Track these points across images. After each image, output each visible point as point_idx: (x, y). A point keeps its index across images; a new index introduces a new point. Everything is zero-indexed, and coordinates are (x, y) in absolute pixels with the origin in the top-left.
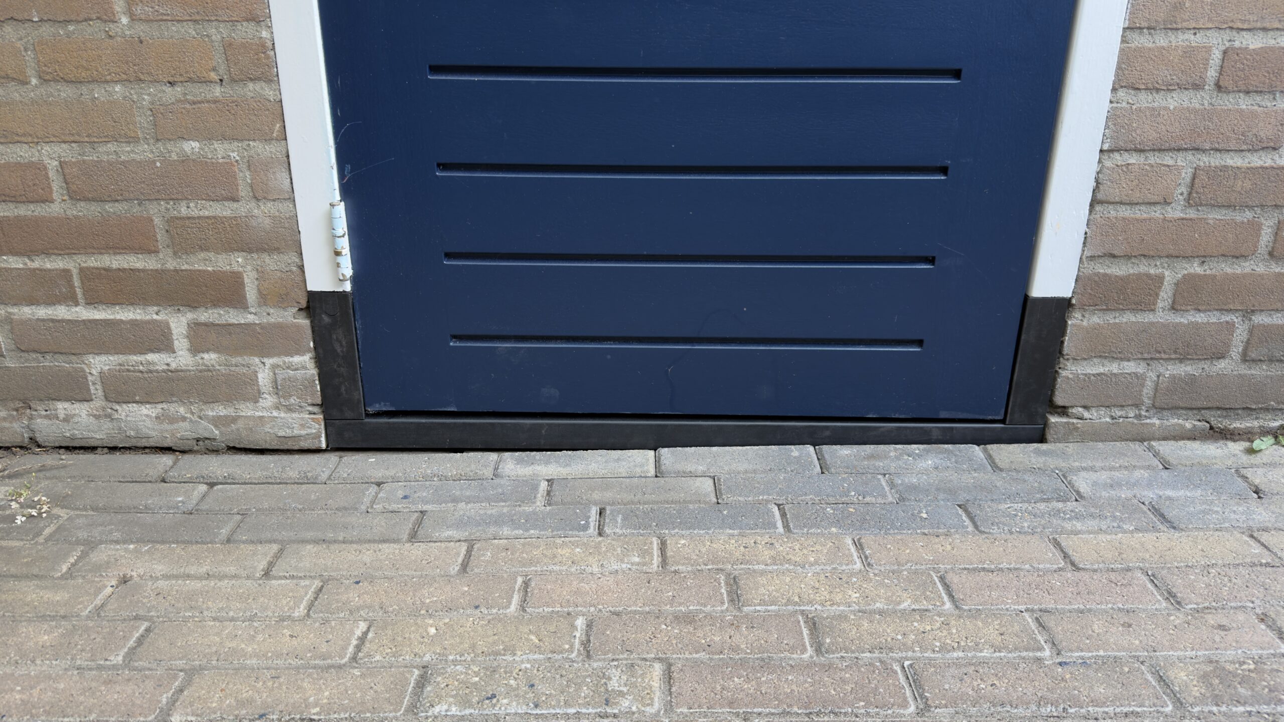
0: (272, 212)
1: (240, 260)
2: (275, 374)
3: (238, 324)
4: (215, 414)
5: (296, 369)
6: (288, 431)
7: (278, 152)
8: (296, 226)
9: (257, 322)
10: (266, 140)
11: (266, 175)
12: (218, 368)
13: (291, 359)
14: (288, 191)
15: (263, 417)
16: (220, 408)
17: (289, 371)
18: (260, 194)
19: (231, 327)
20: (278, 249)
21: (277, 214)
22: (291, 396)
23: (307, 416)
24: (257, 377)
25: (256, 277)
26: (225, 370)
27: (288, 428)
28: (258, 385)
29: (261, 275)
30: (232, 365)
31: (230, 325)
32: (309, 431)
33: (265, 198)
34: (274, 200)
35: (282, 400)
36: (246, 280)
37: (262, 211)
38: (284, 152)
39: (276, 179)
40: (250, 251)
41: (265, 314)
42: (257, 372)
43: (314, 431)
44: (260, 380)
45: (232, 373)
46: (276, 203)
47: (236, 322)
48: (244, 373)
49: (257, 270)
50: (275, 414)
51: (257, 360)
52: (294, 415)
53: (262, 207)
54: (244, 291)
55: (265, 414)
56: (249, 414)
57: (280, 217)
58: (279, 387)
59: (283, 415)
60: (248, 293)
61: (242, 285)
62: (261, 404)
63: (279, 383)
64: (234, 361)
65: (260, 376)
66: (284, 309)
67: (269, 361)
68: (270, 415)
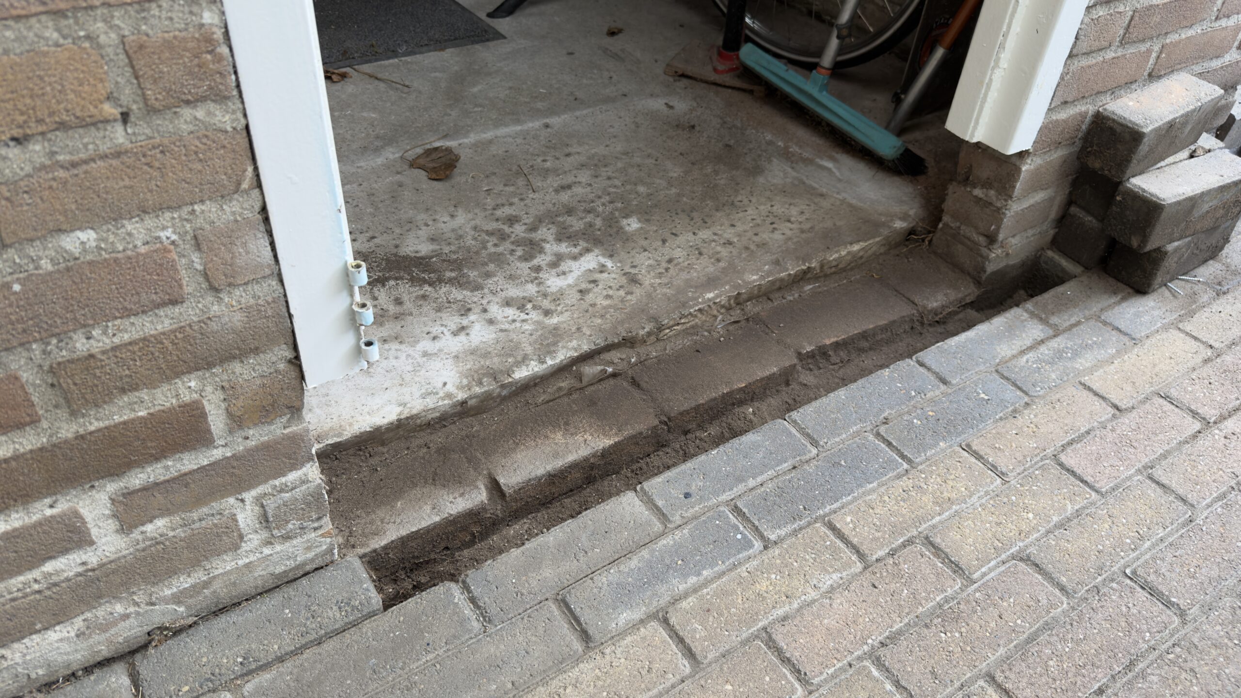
0: (243, 301)
1: (193, 384)
2: (262, 506)
3: (199, 469)
4: (175, 590)
5: (295, 488)
6: (288, 563)
7: (246, 209)
8: (284, 310)
9: (229, 454)
10: (222, 197)
11: (230, 251)
12: (171, 534)
13: (283, 480)
14: (269, 265)
15: (250, 563)
16: (181, 579)
17: (283, 495)
18: (220, 280)
19: (187, 477)
20: (257, 349)
21: (252, 301)
22: (287, 522)
23: (313, 535)
24: (237, 521)
25: (222, 397)
26: (185, 532)
27: (289, 558)
28: (239, 530)
29: (229, 391)
30: (194, 522)
31: (185, 474)
32: (318, 550)
33: (230, 285)
34: (246, 284)
35: (275, 532)
36: (208, 407)
37: (227, 306)
38: (258, 206)
39: (247, 253)
40: (210, 365)
41: (240, 440)
42: (235, 515)
43: (324, 547)
44: (240, 523)
45: (196, 532)
46: (250, 288)
47: (196, 467)
48: (216, 525)
49: (223, 387)
50: (267, 551)
51: (232, 500)
52: (295, 542)
53: (226, 300)
54: (207, 422)
55: (252, 558)
56: (228, 568)
57: (257, 304)
58: (271, 519)
59: (278, 548)
60: (212, 424)
61: (204, 415)
62: (244, 549)
63: (270, 515)
64: (195, 515)
65: (240, 517)
66: (270, 423)
67: (249, 496)
68: (259, 556)
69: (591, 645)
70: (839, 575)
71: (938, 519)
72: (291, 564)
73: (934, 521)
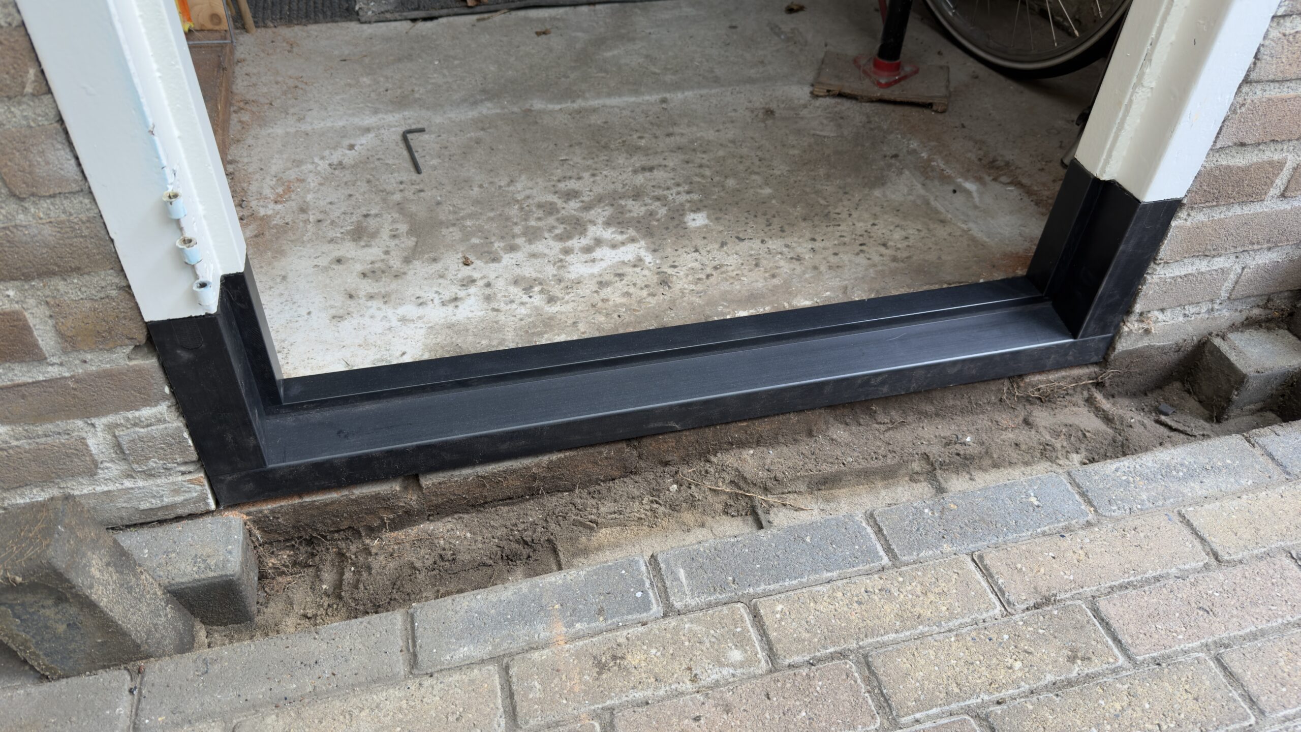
0: (52, 214)
1: (11, 293)
2: (115, 436)
3: (33, 383)
4: (28, 500)
5: (150, 425)
6: (154, 501)
7: (39, 115)
8: (103, 232)
9: (67, 375)
10: (9, 98)
11: (26, 158)
12: (15, 443)
13: (137, 414)
14: (75, 180)
15: (109, 491)
16: (35, 491)
17: (137, 429)
18: (22, 189)
19: (23, 388)
20: (79, 269)
21: (63, 217)
22: (148, 459)
23: (180, 478)
24: (87, 446)
25: (48, 313)
26: (29, 444)
27: (154, 497)
28: (91, 455)
29: (57, 310)
30: (39, 437)
31: (19, 385)
32: (188, 496)
33: (33, 195)
34: (53, 196)
35: (135, 466)
36: (31, 321)
37: (34, 216)
38: (52, 114)
39: (47, 163)
40: (27, 278)
41: (77, 362)
42: (84, 438)
43: (195, 494)
44: (92, 448)
45: (41, 447)
46: (57, 201)
47: (30, 380)
48: (63, 444)
49: (47, 303)
50: (128, 484)
51: (80, 423)
52: (159, 481)
53: (33, 210)
54: (32, 336)
55: (111, 487)
56: (85, 491)
57: (69, 221)
58: (127, 452)
59: (141, 483)
60: (39, 339)
61: (26, 329)
62: (101, 476)
63: (125, 447)
64: (40, 430)
65: (91, 442)
66: (110, 350)
67: (101, 422)
68: (120, 487)
69: (415, 671)
70: (731, 671)
71: (892, 636)
72: (156, 503)
73: (886, 638)
